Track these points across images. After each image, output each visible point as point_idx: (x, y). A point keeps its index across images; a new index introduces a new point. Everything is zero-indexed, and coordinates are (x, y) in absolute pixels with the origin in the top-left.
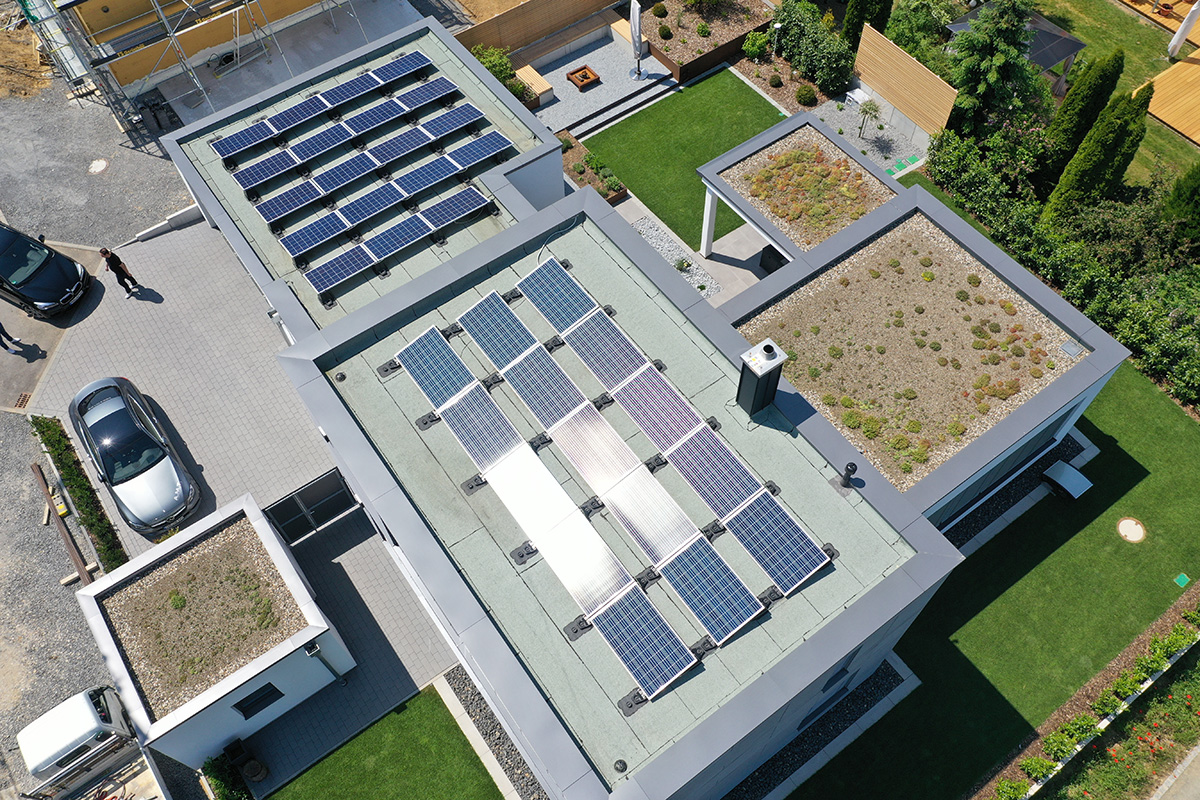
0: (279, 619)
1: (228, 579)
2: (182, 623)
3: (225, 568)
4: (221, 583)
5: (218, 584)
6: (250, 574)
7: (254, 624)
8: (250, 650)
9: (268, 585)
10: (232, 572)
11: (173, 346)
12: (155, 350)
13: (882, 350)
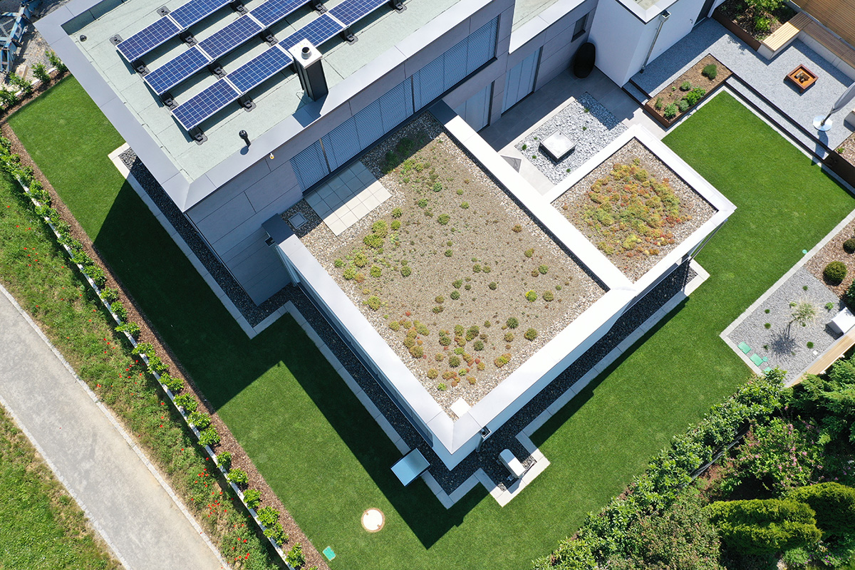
13: (448, 254)
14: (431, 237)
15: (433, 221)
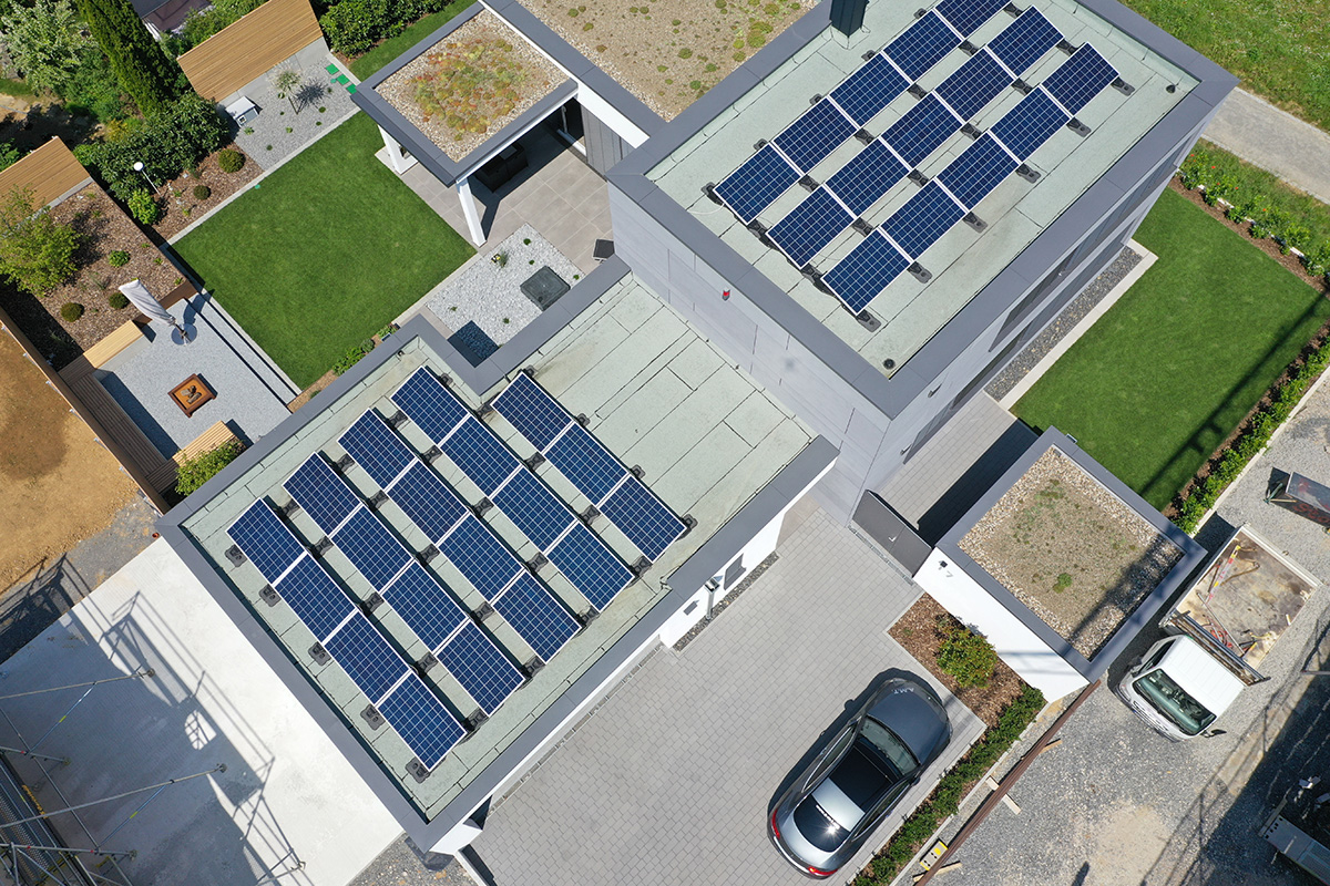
0: (1051, 481)
1: (1026, 542)
2: (1083, 570)
3: (1017, 549)
4: (1032, 547)
5: (1035, 549)
6: (1015, 523)
7: (1062, 501)
8: (1087, 497)
9: (1021, 501)
10: (1019, 541)
11: (691, 803)
12: (701, 824)
13: (677, 23)
14: (697, 36)
15: (697, 52)
